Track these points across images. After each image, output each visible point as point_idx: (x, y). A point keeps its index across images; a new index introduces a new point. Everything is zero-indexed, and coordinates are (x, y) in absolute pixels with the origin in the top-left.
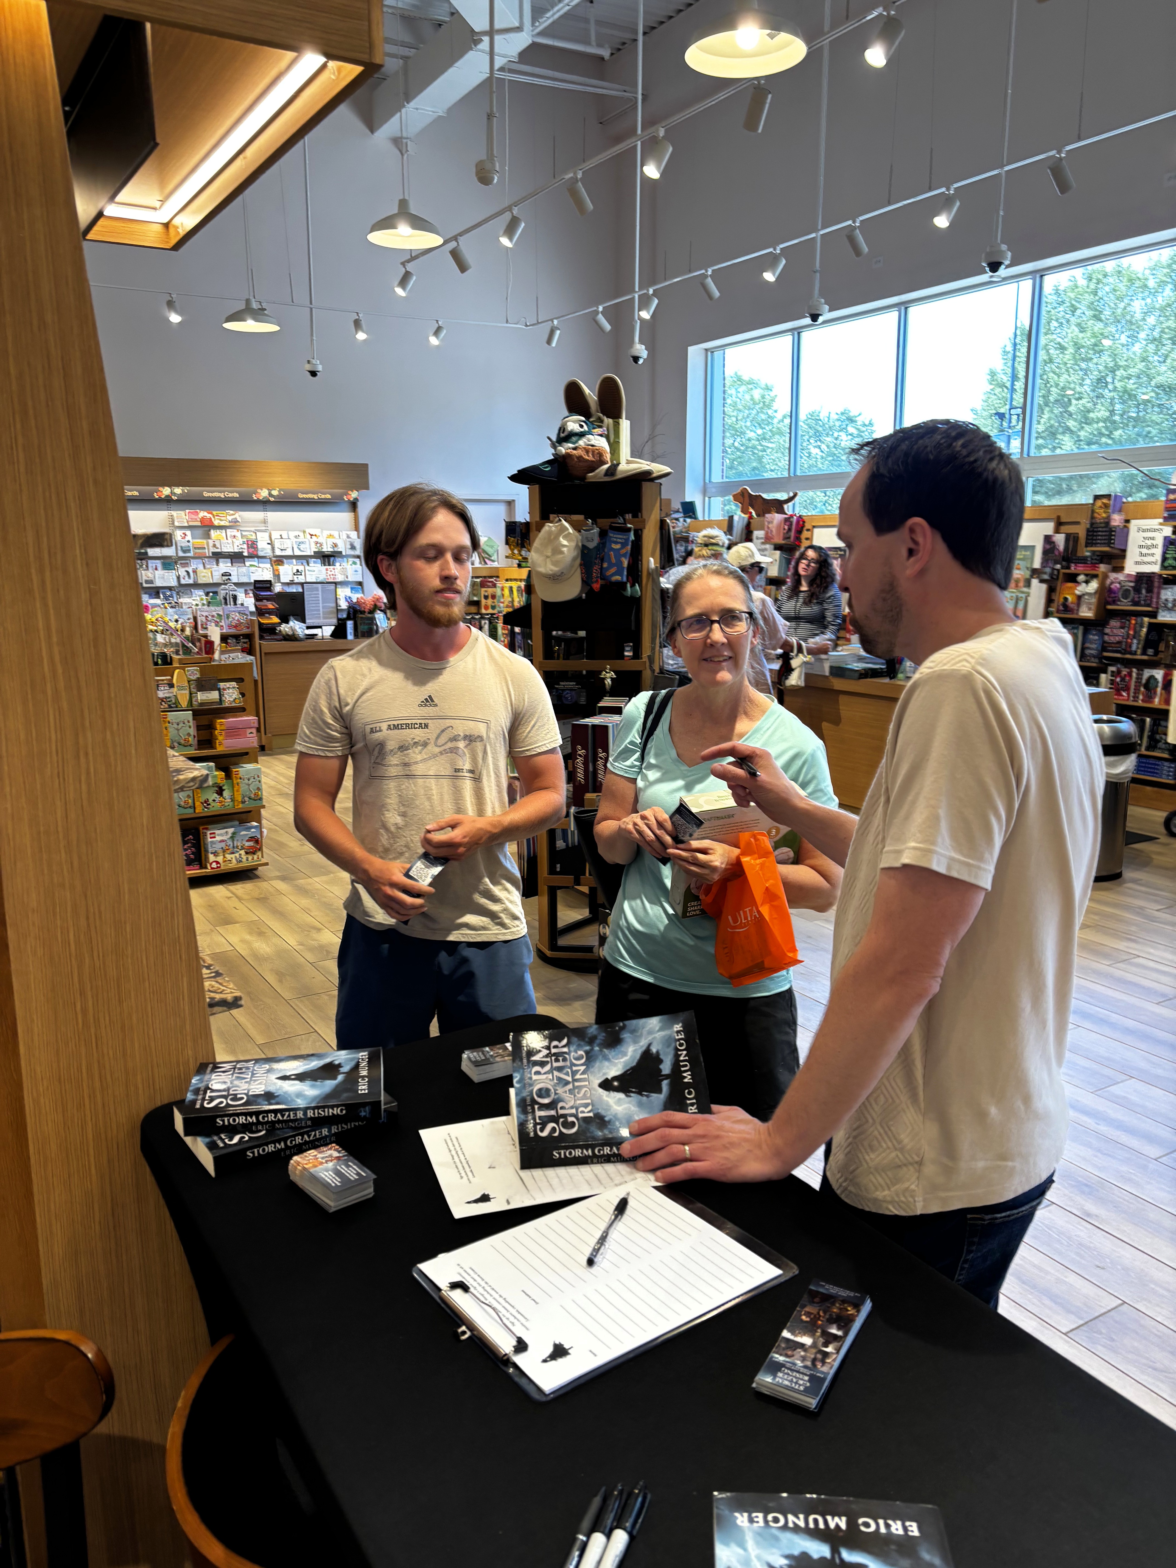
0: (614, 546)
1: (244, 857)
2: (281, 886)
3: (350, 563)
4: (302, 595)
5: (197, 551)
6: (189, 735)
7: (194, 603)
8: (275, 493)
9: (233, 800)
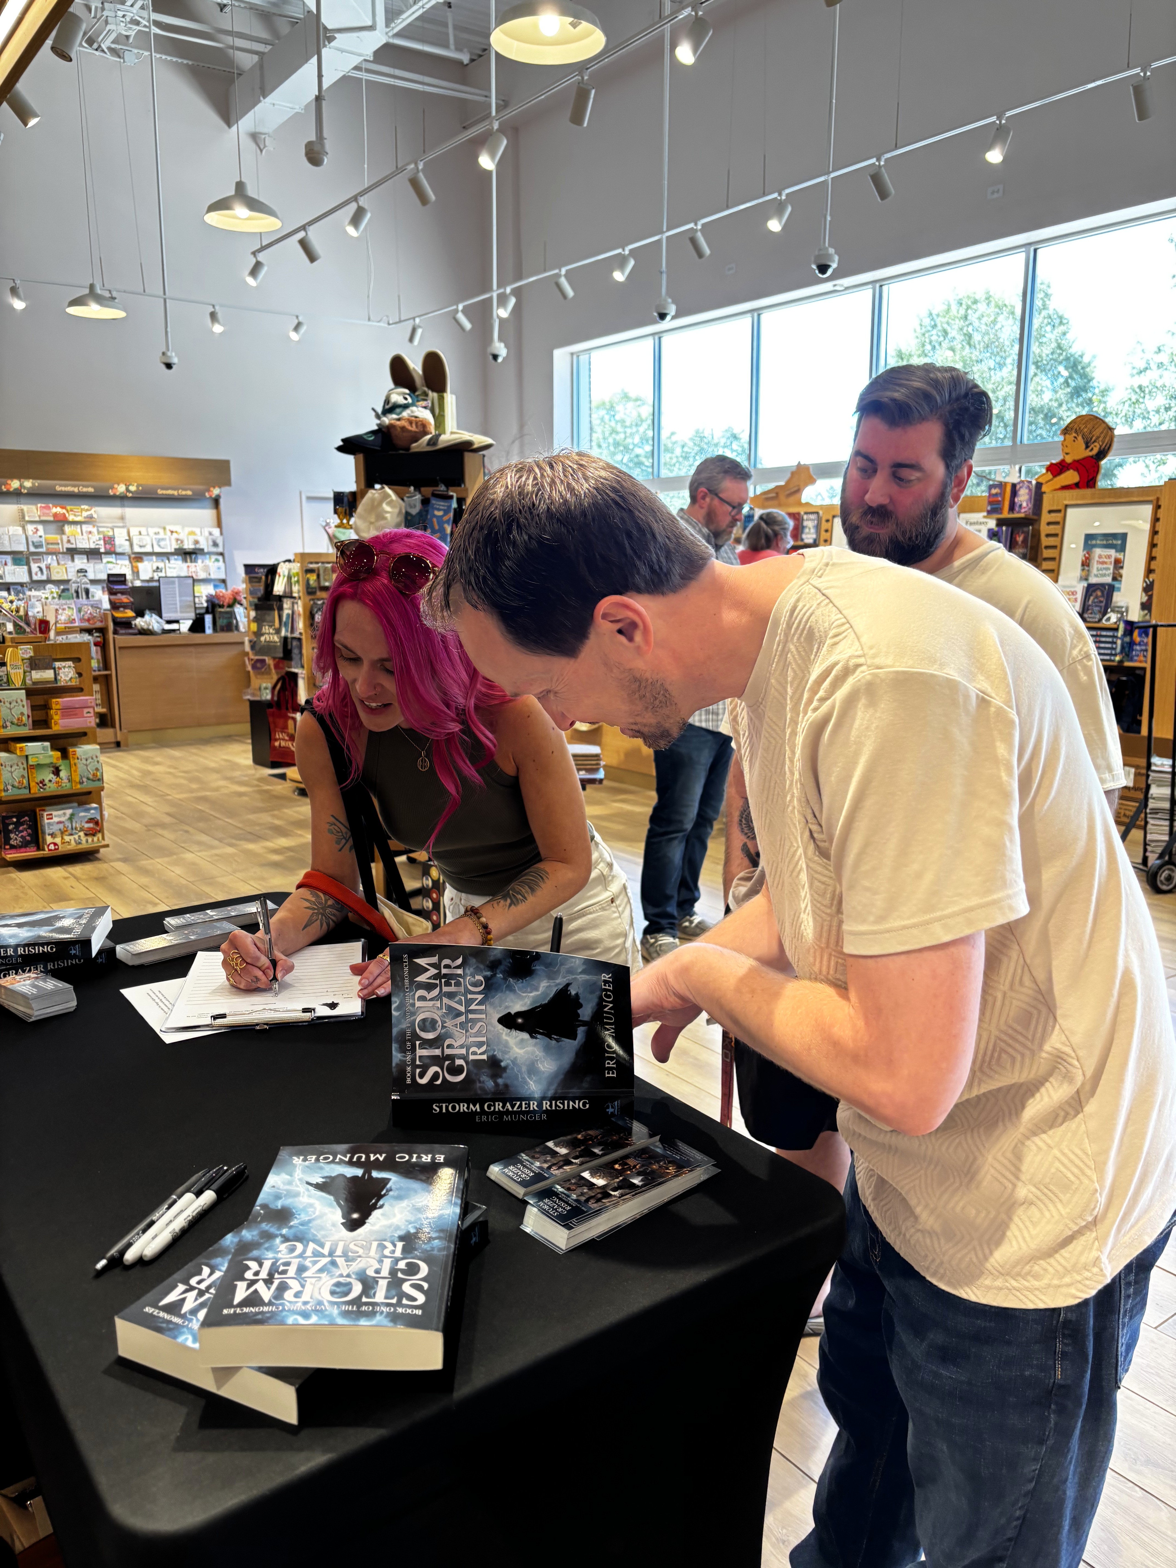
0: (437, 513)
1: (84, 839)
2: (119, 865)
3: (213, 560)
4: (158, 589)
5: (50, 546)
6: (22, 714)
7: (43, 596)
8: (133, 488)
9: (70, 780)
